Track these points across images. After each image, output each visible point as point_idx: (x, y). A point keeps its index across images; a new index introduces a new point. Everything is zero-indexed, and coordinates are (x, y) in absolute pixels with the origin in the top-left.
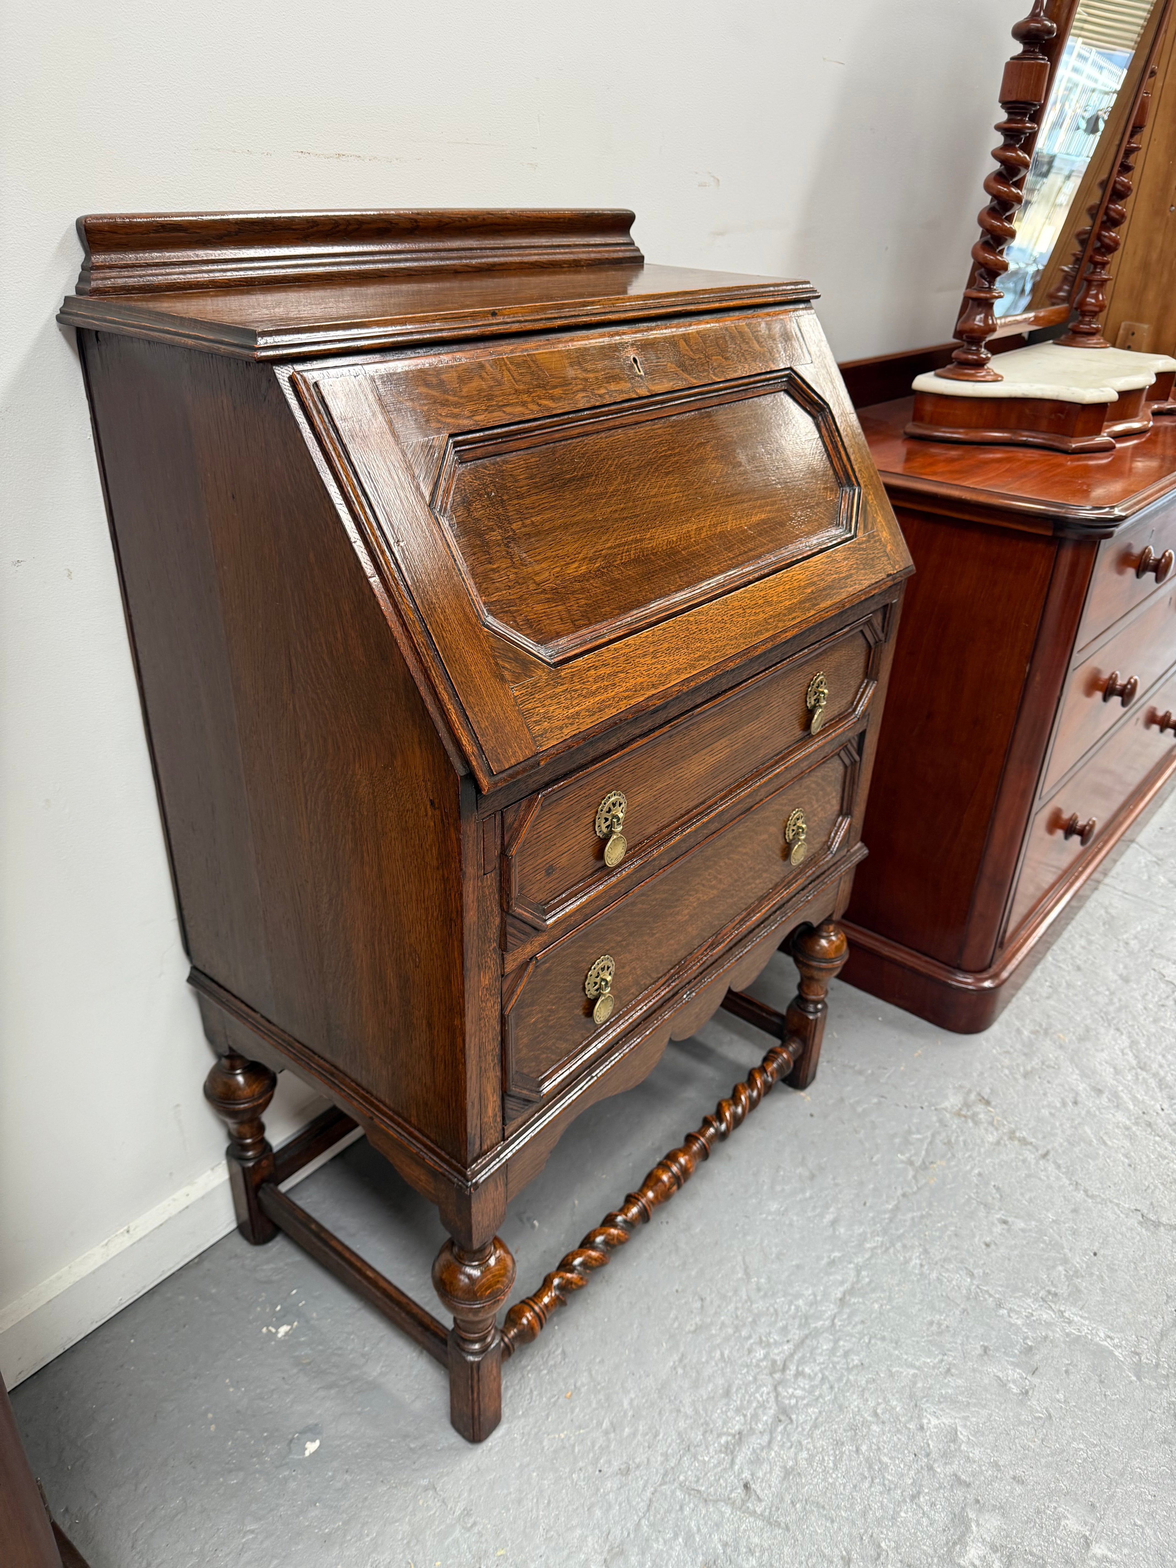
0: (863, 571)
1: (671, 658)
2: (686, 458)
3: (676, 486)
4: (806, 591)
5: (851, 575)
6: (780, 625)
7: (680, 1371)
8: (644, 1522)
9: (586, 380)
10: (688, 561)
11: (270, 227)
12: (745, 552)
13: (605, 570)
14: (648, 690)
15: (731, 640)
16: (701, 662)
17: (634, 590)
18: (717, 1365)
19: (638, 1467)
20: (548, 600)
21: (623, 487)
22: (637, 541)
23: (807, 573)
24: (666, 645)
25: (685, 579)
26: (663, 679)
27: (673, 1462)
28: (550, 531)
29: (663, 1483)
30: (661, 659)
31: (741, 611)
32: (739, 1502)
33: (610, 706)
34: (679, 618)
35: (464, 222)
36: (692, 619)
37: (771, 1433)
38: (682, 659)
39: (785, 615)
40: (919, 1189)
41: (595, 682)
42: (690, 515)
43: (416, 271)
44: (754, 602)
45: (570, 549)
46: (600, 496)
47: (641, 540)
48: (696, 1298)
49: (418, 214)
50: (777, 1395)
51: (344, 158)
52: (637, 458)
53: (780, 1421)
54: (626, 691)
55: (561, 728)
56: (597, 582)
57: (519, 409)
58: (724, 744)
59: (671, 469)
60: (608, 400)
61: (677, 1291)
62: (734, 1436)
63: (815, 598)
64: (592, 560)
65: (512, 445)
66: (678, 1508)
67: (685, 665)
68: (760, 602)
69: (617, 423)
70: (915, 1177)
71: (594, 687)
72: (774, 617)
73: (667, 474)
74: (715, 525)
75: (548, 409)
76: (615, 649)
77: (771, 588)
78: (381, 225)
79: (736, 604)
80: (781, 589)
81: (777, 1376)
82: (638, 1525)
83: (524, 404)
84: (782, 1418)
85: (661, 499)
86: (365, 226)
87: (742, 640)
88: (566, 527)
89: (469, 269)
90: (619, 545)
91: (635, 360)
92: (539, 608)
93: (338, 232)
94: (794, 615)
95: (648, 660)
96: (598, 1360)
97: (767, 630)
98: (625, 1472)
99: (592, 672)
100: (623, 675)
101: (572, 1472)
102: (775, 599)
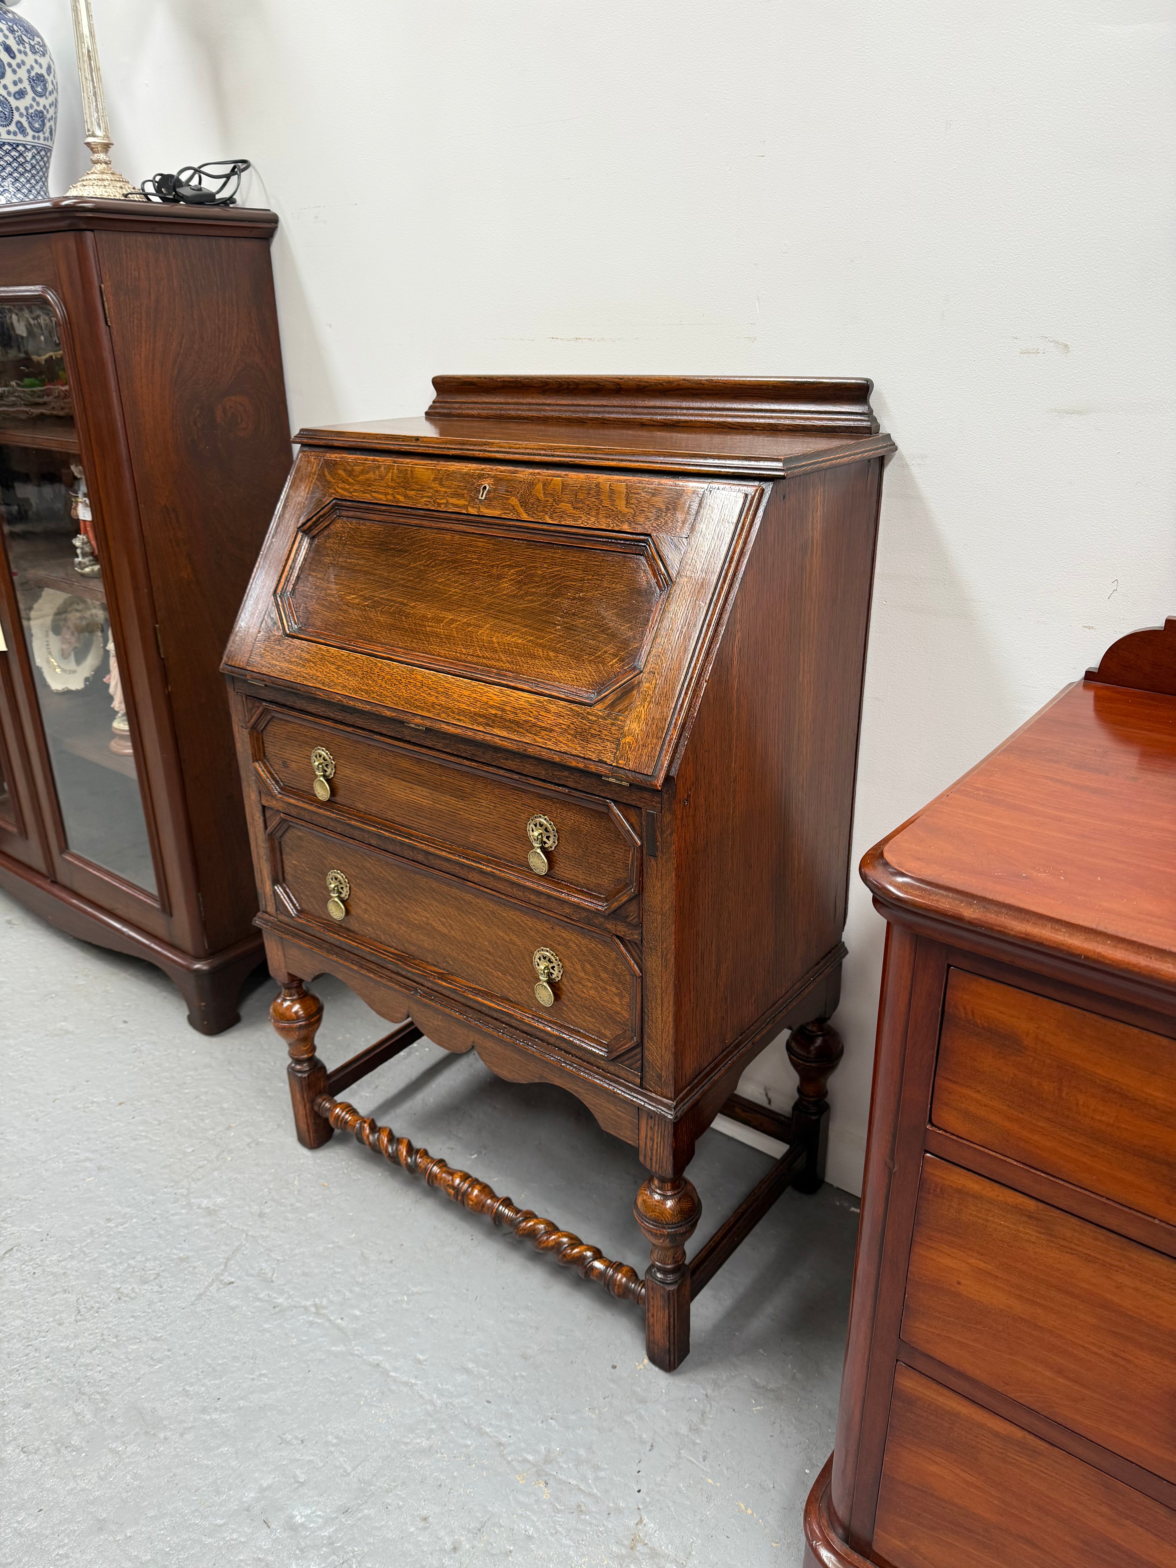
0: (570, 737)
1: (347, 677)
2: (486, 570)
3: (462, 584)
4: (490, 710)
5: (551, 731)
6: (443, 715)
7: (330, 1246)
8: (224, 1225)
9: (437, 491)
10: (426, 634)
11: (520, 385)
12: (478, 656)
13: (368, 609)
14: (319, 683)
15: (395, 696)
16: (363, 693)
17: (375, 630)
18: (330, 1269)
19: (263, 1222)
20: (324, 606)
21: (422, 568)
22: (402, 603)
23: (503, 699)
24: (349, 668)
25: (414, 645)
26: (332, 684)
27: (260, 1241)
28: (355, 571)
29: (247, 1235)
30: (340, 672)
31: (419, 684)
32: (222, 1278)
33: (293, 674)
34: (372, 658)
35: (660, 386)
36: (379, 664)
37: (266, 1301)
38: (353, 682)
39: (453, 712)
40: (509, 1463)
41: (297, 657)
42: (454, 608)
43: (608, 420)
44: (435, 686)
45: (359, 586)
46: (402, 566)
47: (405, 605)
48: (393, 1258)
49: (620, 379)
50: (295, 1307)
51: (579, 341)
52: (447, 554)
53: (275, 1307)
54: (306, 673)
55: (263, 666)
56: (356, 612)
57: (381, 496)
58: (425, 794)
59: (467, 572)
60: (442, 508)
61: (402, 1245)
62: (271, 1278)
63: (493, 720)
64: (366, 599)
65: (372, 516)
66: (228, 1242)
67: (350, 687)
68: (440, 689)
69: (448, 527)
70: (526, 1461)
71: (293, 660)
72: (443, 707)
73: (461, 573)
74: (469, 625)
75: (398, 501)
76: (320, 648)
77: (458, 686)
78: (593, 386)
79: (419, 677)
80: (467, 693)
81: (313, 1309)
82: (224, 1222)
83: (386, 494)
84: (277, 1309)
85: (441, 587)
86: (580, 386)
87: (402, 703)
88: (366, 573)
89: (656, 423)
90: (388, 600)
91: (485, 488)
92: (316, 606)
93: (564, 389)
94: (461, 718)
95: (333, 667)
96: (348, 1198)
97: (429, 711)
98: (261, 1215)
99: (299, 651)
100: (312, 665)
101: (269, 1189)
102: (455, 696)
